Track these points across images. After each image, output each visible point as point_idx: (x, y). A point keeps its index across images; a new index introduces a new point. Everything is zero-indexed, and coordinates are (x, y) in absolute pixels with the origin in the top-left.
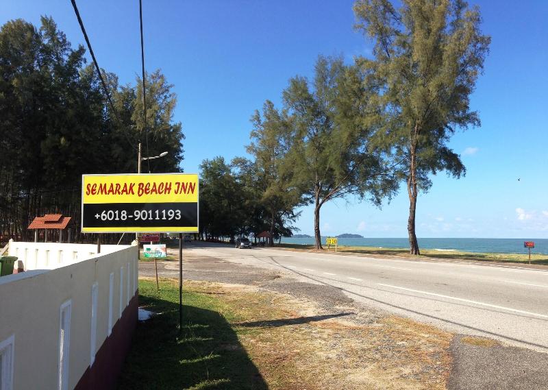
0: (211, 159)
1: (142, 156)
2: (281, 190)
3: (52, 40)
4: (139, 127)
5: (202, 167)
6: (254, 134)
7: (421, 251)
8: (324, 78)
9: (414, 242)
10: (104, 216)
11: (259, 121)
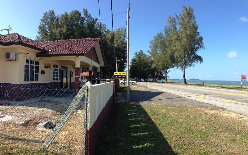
0: (138, 51)
1: (117, 60)
2: (157, 65)
3: (87, 16)
4: (116, 45)
6: (150, 47)
7: (187, 83)
8: (167, 32)
9: (185, 81)
10: (117, 77)
11: (152, 43)
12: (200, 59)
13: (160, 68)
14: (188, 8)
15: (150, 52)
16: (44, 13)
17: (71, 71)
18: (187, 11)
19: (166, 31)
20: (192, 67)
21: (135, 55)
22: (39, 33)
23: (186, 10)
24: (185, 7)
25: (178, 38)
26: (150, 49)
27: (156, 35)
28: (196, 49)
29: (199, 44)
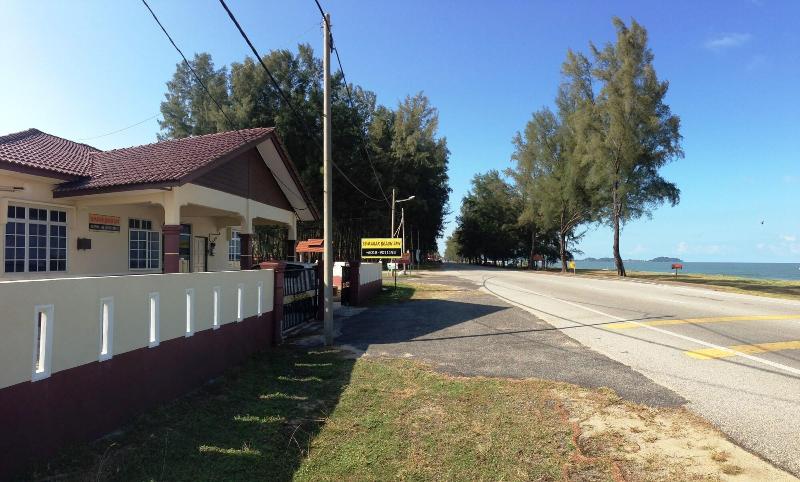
0: (483, 173)
1: (396, 199)
2: (538, 215)
3: (310, 66)
4: (399, 154)
5: (474, 182)
6: (514, 157)
7: (628, 272)
8: (566, 109)
9: (620, 264)
10: (369, 253)
11: (520, 143)
12: (670, 192)
13: (545, 224)
14: (630, 27)
15: (514, 174)
16: (177, 65)
17: (206, 239)
18: (628, 35)
19: (561, 104)
20: (644, 217)
21: (474, 186)
22: (164, 125)
23: (625, 31)
24: (619, 22)
25: (596, 124)
26: (514, 165)
27: (532, 119)
28: (659, 159)
29: (666, 143)
